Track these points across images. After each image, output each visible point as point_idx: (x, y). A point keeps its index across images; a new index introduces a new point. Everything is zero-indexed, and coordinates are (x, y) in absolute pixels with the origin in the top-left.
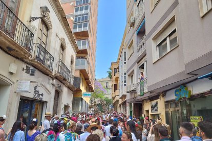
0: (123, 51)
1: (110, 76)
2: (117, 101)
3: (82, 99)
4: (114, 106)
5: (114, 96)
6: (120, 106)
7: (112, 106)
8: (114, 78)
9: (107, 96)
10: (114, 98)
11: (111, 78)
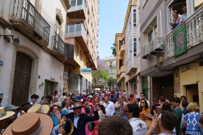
0: (132, 10)
1: (114, 53)
2: (123, 79)
3: (81, 77)
4: (119, 84)
5: (119, 73)
6: (127, 84)
7: (117, 85)
8: (119, 53)
9: (112, 76)
10: (118, 76)
11: (115, 55)
